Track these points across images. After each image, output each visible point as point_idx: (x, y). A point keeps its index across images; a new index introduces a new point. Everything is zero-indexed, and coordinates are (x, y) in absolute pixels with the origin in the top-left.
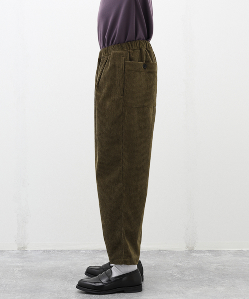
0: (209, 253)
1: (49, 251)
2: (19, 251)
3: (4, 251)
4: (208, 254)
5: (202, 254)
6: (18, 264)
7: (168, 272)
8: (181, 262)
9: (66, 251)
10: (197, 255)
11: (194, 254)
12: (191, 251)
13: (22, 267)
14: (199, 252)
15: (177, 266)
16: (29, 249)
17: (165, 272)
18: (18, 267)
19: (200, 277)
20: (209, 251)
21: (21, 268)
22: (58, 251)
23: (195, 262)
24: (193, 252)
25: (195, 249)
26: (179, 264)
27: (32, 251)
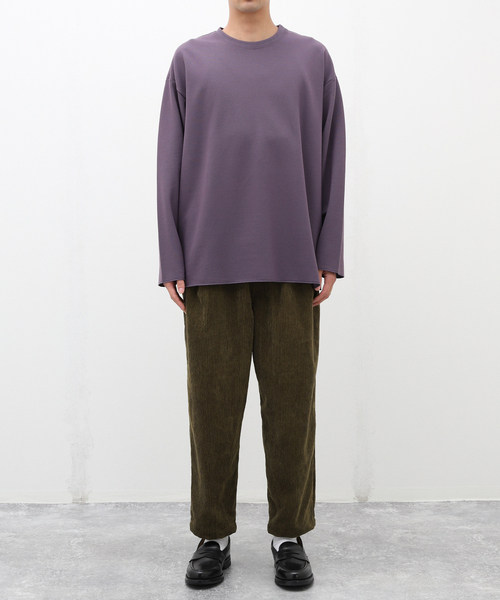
0: (393, 507)
1: (125, 505)
2: (75, 505)
3: (50, 506)
4: (391, 510)
5: (382, 510)
6: (76, 531)
7: (322, 545)
8: (344, 525)
9: (154, 504)
10: (372, 511)
11: (368, 510)
12: (363, 503)
13: (83, 536)
14: (377, 505)
15: (337, 534)
16: (91, 501)
17: (317, 545)
18: (75, 536)
19: (373, 554)
20: (394, 504)
21: (81, 539)
22: (141, 504)
23: (368, 527)
24: (367, 506)
25: (371, 500)
26: (341, 530)
27: (97, 504)
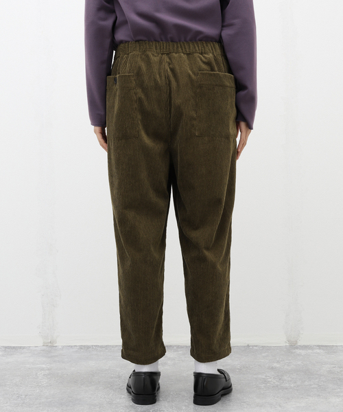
0: (320, 349)
1: (88, 347)
2: (45, 347)
3: (24, 348)
4: (318, 351)
5: (309, 351)
6: (44, 366)
7: (260, 376)
8: (278, 362)
9: (113, 346)
10: (303, 352)
11: (298, 351)
12: (293, 345)
13: (49, 369)
14: (305, 347)
15: (272, 368)
16: (59, 344)
17: (255, 376)
18: (42, 369)
19: (306, 383)
20: (320, 347)
21: (47, 372)
22: (102, 347)
23: (299, 363)
24: (297, 348)
25: (299, 343)
26: (276, 365)
27: (63, 347)
